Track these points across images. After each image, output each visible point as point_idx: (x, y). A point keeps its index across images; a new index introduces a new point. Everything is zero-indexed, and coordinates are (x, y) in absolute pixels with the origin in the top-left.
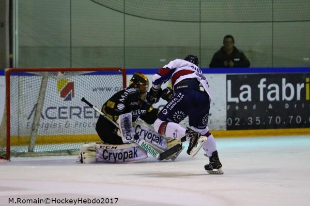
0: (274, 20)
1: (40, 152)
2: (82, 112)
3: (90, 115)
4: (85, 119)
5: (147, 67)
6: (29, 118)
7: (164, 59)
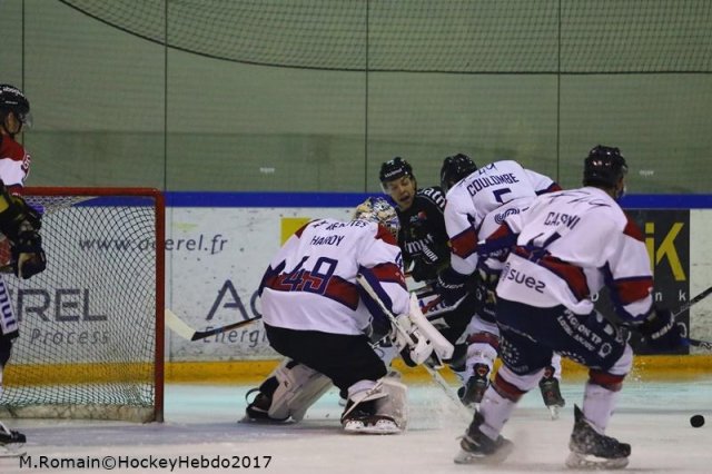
0: (562, 69)
2: (52, 305)
3: (71, 312)
4: (61, 323)
5: (239, 188)
7: (271, 167)
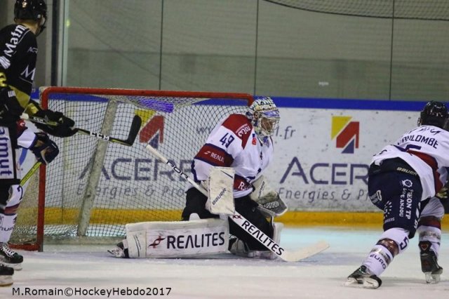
1: (98, 238)
6: (82, 176)
7: (326, 81)
